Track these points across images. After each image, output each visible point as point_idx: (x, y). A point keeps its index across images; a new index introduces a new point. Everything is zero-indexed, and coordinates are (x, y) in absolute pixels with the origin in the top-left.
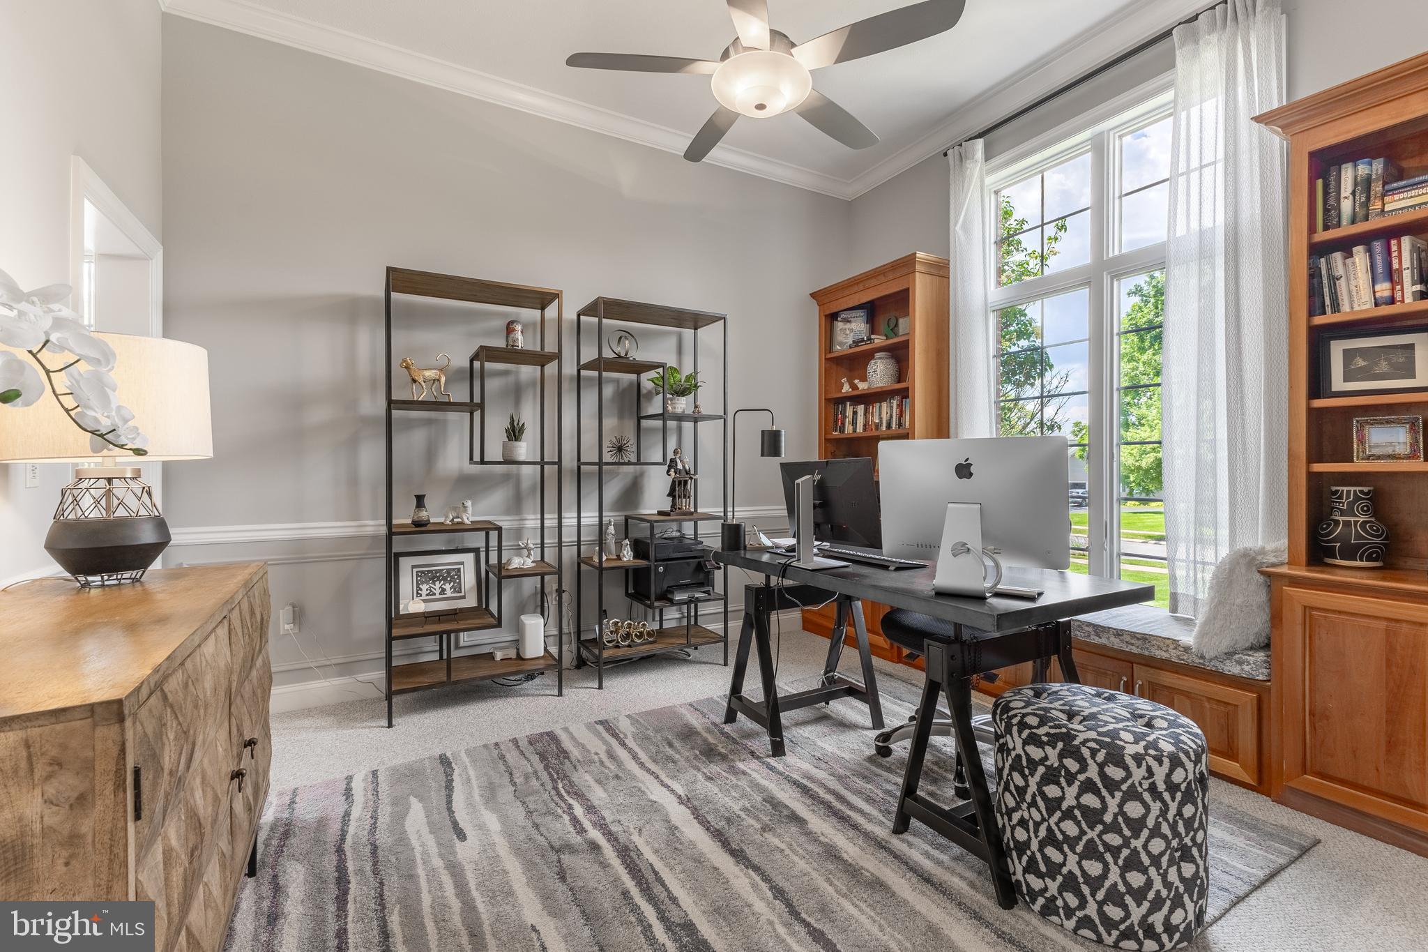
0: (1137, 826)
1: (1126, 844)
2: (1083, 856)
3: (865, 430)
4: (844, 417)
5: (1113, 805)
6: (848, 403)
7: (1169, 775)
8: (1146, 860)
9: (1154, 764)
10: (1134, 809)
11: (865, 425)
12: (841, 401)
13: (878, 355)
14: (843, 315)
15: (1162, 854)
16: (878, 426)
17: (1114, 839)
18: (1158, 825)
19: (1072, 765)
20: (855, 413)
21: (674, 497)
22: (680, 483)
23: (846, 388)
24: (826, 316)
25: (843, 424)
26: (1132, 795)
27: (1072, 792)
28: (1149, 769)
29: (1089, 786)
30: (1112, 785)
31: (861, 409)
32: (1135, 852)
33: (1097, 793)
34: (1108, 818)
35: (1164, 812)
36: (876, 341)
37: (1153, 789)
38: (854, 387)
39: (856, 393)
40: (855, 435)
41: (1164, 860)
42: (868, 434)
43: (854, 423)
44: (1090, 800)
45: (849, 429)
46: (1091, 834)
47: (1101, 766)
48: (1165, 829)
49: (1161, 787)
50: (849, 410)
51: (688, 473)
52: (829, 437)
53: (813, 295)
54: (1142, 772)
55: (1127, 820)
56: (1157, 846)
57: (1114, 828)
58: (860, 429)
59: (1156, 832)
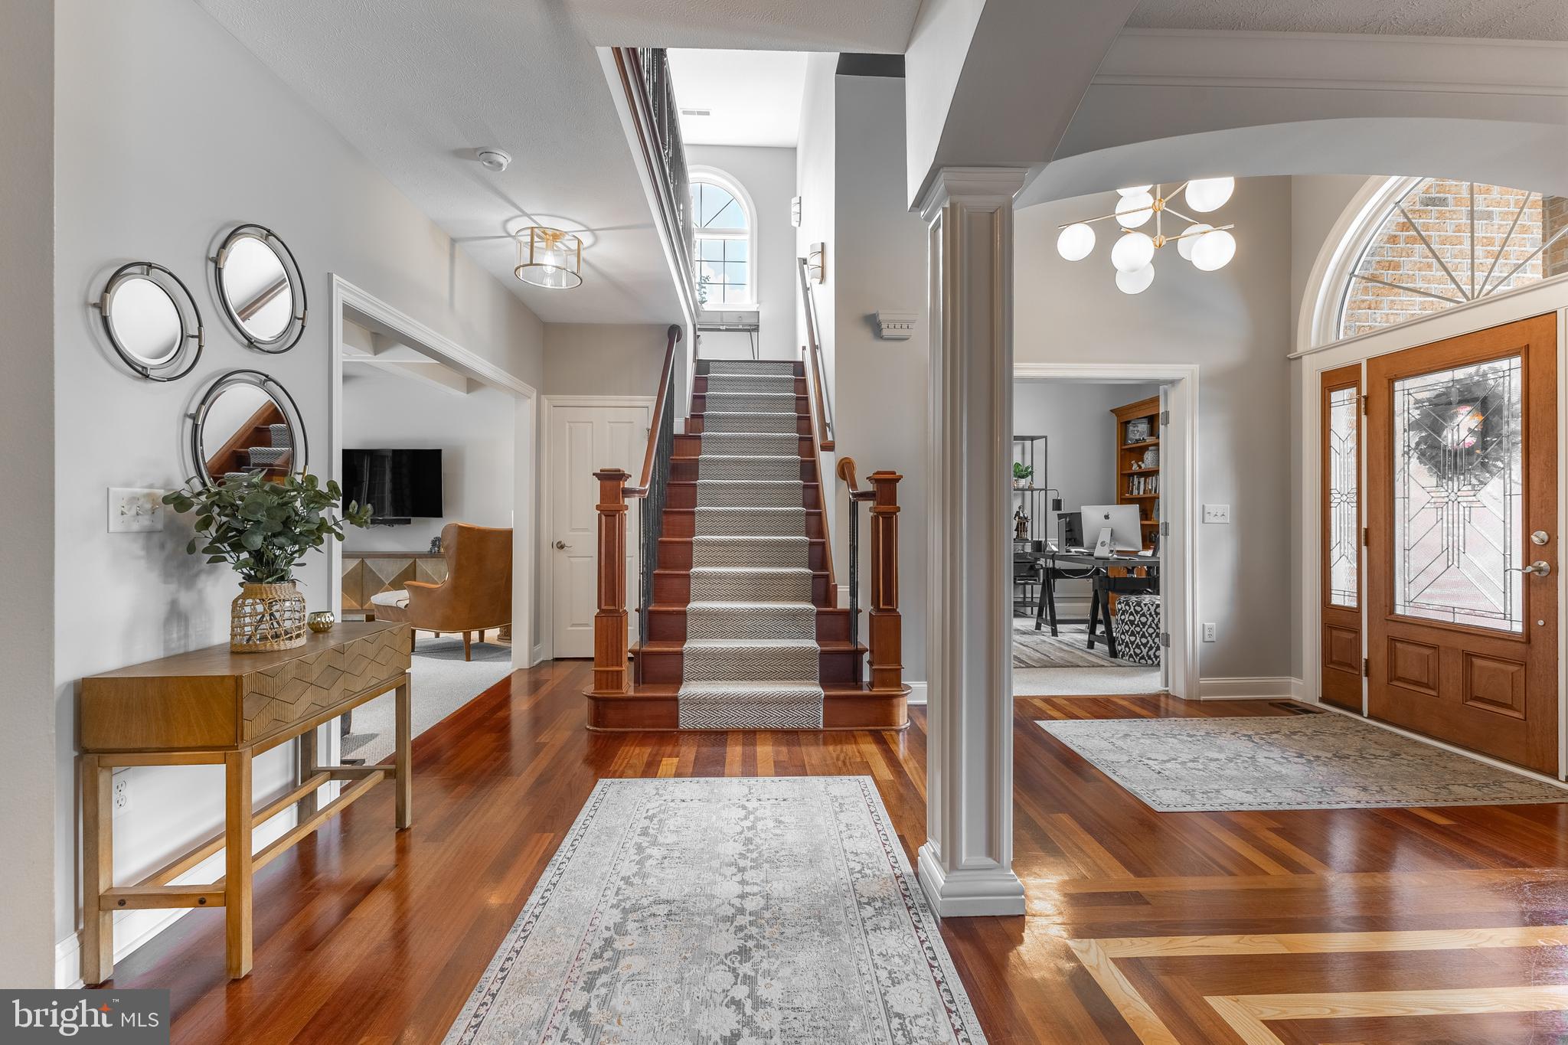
0: (1144, 624)
1: (1141, 630)
2: (1130, 636)
3: (1144, 493)
4: (1133, 485)
5: (1137, 618)
6: (1135, 476)
7: (1155, 610)
8: (1147, 635)
9: (1150, 606)
10: (1143, 619)
11: (1144, 490)
12: (1132, 475)
13: (1150, 448)
14: (1133, 422)
15: (1153, 633)
16: (1151, 490)
17: (1138, 629)
18: (1151, 624)
19: (1127, 608)
20: (1139, 483)
21: (1018, 531)
22: (1021, 523)
23: (1135, 467)
24: (1121, 423)
25: (1132, 489)
26: (1144, 615)
27: (1127, 616)
28: (1148, 607)
29: (1131, 614)
30: (1137, 612)
31: (1142, 480)
32: (1144, 632)
33: (1133, 615)
34: (1136, 623)
35: (1153, 621)
36: (1147, 441)
37: (1151, 615)
38: (1140, 467)
39: (1140, 471)
40: (1139, 496)
41: (1154, 635)
42: (1146, 496)
43: (1139, 489)
44: (1132, 618)
45: (1135, 492)
46: (1132, 628)
47: (1134, 607)
48: (1153, 625)
49: (1153, 613)
50: (1136, 480)
51: (1026, 518)
52: (1124, 497)
53: (1111, 411)
54: (1147, 608)
55: (1141, 623)
56: (1151, 631)
57: (1138, 625)
58: (1141, 493)
59: (1150, 626)
